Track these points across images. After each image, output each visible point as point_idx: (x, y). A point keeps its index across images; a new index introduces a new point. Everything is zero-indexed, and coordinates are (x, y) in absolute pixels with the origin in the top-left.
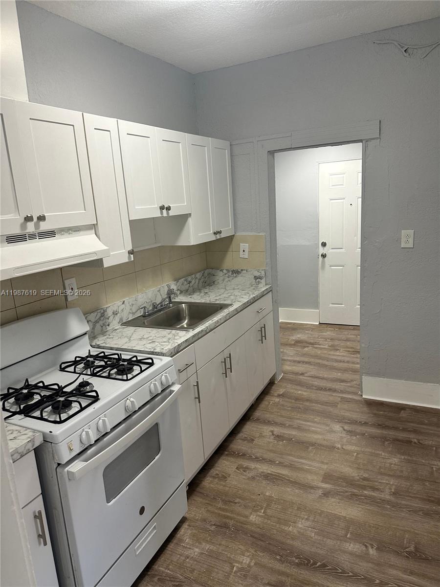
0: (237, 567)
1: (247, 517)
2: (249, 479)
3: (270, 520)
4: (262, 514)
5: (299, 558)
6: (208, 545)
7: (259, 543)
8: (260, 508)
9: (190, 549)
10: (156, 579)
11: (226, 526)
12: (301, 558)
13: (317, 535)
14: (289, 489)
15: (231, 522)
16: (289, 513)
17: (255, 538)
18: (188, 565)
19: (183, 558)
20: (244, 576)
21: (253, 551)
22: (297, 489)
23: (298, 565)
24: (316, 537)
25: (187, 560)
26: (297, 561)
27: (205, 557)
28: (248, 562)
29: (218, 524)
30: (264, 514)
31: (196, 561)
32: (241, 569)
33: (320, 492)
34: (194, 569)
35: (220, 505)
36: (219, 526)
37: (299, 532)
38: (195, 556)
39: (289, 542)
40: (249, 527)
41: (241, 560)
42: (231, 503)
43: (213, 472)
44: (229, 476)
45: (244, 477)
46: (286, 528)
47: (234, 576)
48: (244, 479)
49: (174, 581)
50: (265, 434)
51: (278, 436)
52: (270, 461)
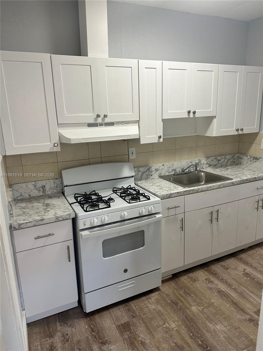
0: (166, 326)
1: (191, 306)
2: (208, 288)
3: (202, 314)
4: (200, 309)
5: (203, 343)
6: (160, 307)
7: (187, 322)
8: (202, 305)
9: (151, 304)
10: (127, 308)
11: (176, 304)
12: (204, 343)
13: (224, 337)
14: (228, 305)
15: (181, 304)
16: (217, 317)
17: (187, 318)
18: (145, 311)
19: (145, 306)
20: (166, 332)
21: (180, 323)
22: (233, 308)
23: (199, 345)
24: (223, 339)
25: (146, 308)
26: (200, 343)
27: (155, 312)
28: (173, 327)
29: (174, 301)
30: (201, 310)
31: (150, 311)
32: (167, 328)
33: (248, 317)
34: (146, 314)
35: (181, 293)
36: (173, 302)
37: (214, 330)
38: (151, 309)
39: (204, 331)
40: (188, 311)
41: (171, 324)
42: (188, 295)
43: (191, 275)
44: (198, 281)
45: (206, 286)
46: (208, 324)
47: (162, 328)
48: (205, 286)
49: (134, 314)
50: (239, 269)
51: (247, 274)
52: (229, 284)
